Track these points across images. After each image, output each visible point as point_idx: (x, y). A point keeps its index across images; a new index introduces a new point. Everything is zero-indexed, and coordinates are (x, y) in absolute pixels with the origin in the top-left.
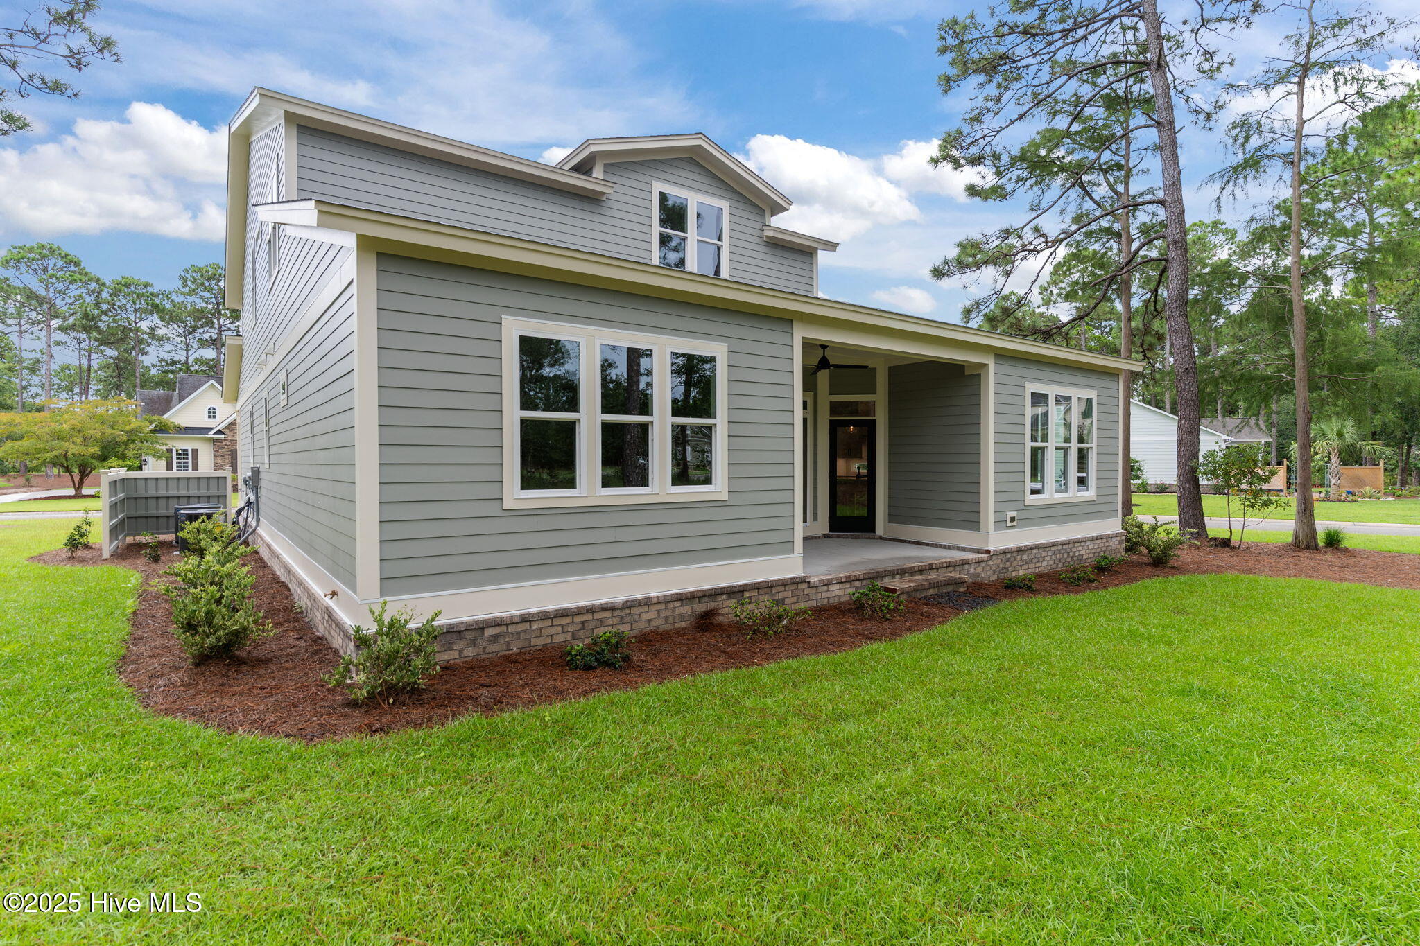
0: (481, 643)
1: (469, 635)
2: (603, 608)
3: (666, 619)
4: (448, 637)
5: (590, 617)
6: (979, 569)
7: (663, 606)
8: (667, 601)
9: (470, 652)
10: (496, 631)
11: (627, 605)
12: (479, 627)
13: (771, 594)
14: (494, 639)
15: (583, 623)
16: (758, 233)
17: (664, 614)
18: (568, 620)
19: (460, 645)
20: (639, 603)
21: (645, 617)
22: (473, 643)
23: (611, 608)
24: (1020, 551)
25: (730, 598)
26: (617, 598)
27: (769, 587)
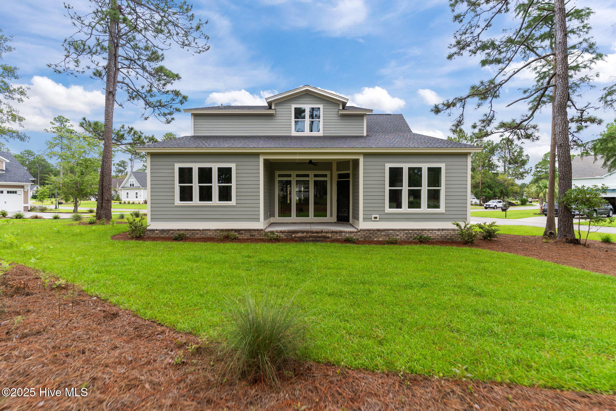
0: (169, 234)
1: (167, 232)
2: (197, 230)
3: (215, 235)
4: (163, 232)
5: (194, 232)
6: (352, 235)
7: (214, 232)
8: (216, 230)
9: (167, 236)
10: (172, 232)
11: (203, 230)
12: (169, 230)
13: (250, 232)
14: (172, 233)
15: (193, 233)
16: (337, 113)
17: (214, 234)
18: (189, 232)
19: (165, 234)
20: (207, 230)
21: (209, 234)
22: (167, 234)
23: (200, 230)
24: (379, 230)
25: (235, 232)
26: (201, 228)
27: (249, 230)
